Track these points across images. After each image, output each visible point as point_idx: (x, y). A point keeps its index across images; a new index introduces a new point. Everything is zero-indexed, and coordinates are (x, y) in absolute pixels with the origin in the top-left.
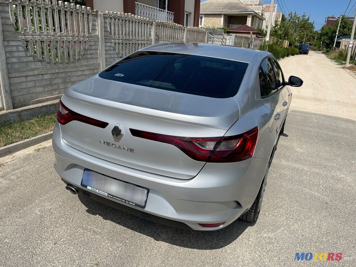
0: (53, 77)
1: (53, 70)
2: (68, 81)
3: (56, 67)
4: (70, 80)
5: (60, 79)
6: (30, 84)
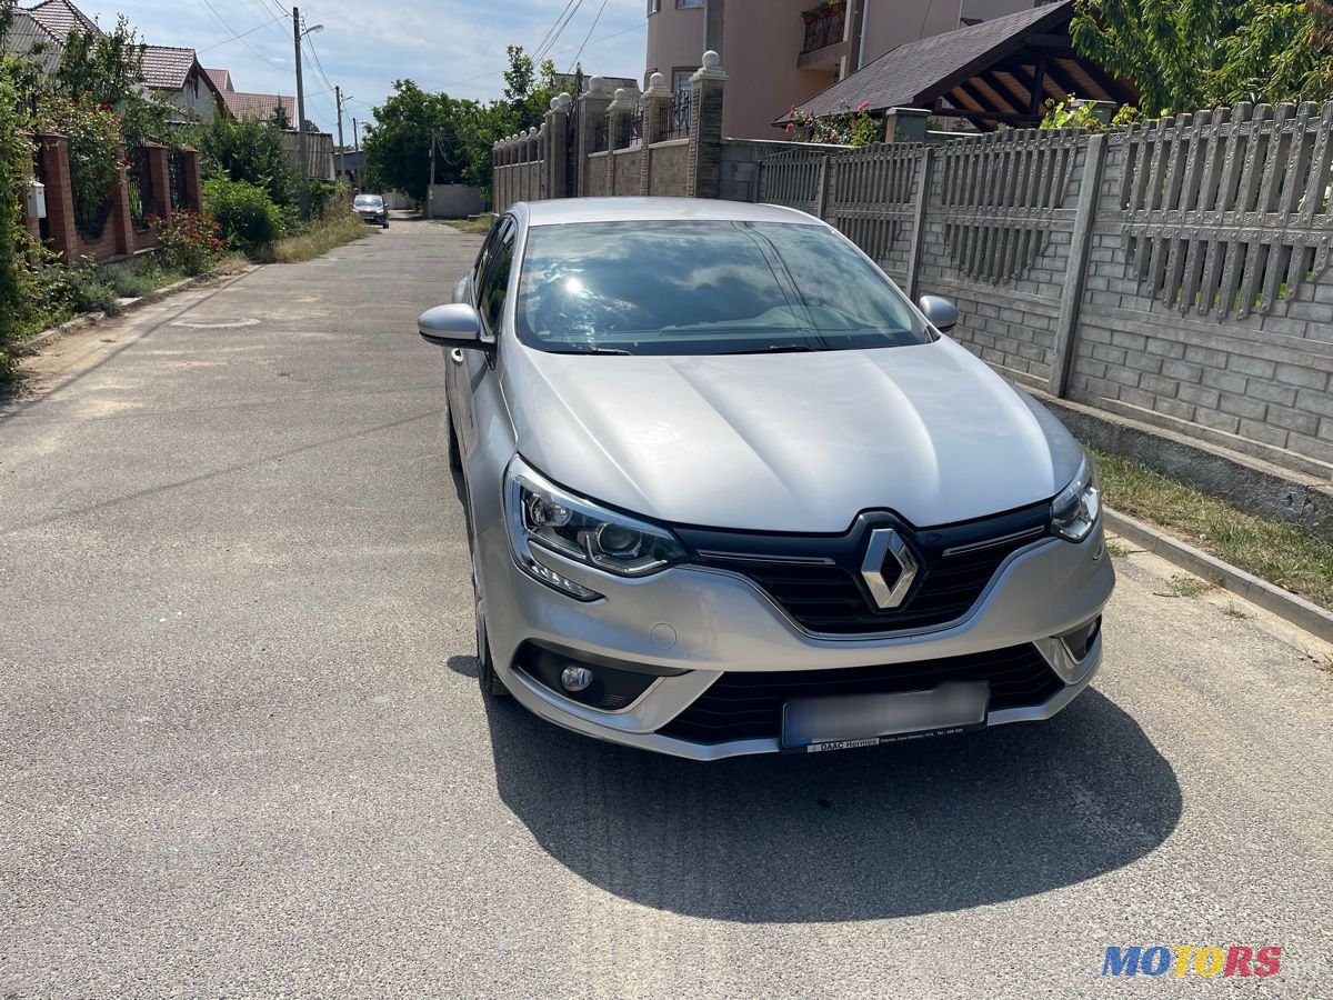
0: (1169, 352)
1: (1172, 331)
2: (1210, 383)
3: (1181, 324)
4: (1215, 380)
5: (1191, 367)
6: (1115, 355)
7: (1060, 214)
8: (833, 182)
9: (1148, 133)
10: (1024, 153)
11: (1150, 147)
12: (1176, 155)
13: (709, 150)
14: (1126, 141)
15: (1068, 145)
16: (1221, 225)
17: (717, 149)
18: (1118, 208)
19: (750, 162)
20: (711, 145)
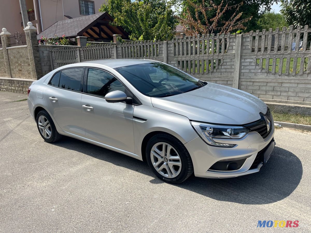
7: (158, 58)
8: (82, 54)
9: (178, 41)
10: (145, 45)
11: (179, 43)
12: (186, 45)
13: (36, 48)
14: (172, 42)
15: (157, 44)
16: (199, 57)
17: (38, 48)
18: (173, 55)
19: (47, 51)
20: (36, 47)
